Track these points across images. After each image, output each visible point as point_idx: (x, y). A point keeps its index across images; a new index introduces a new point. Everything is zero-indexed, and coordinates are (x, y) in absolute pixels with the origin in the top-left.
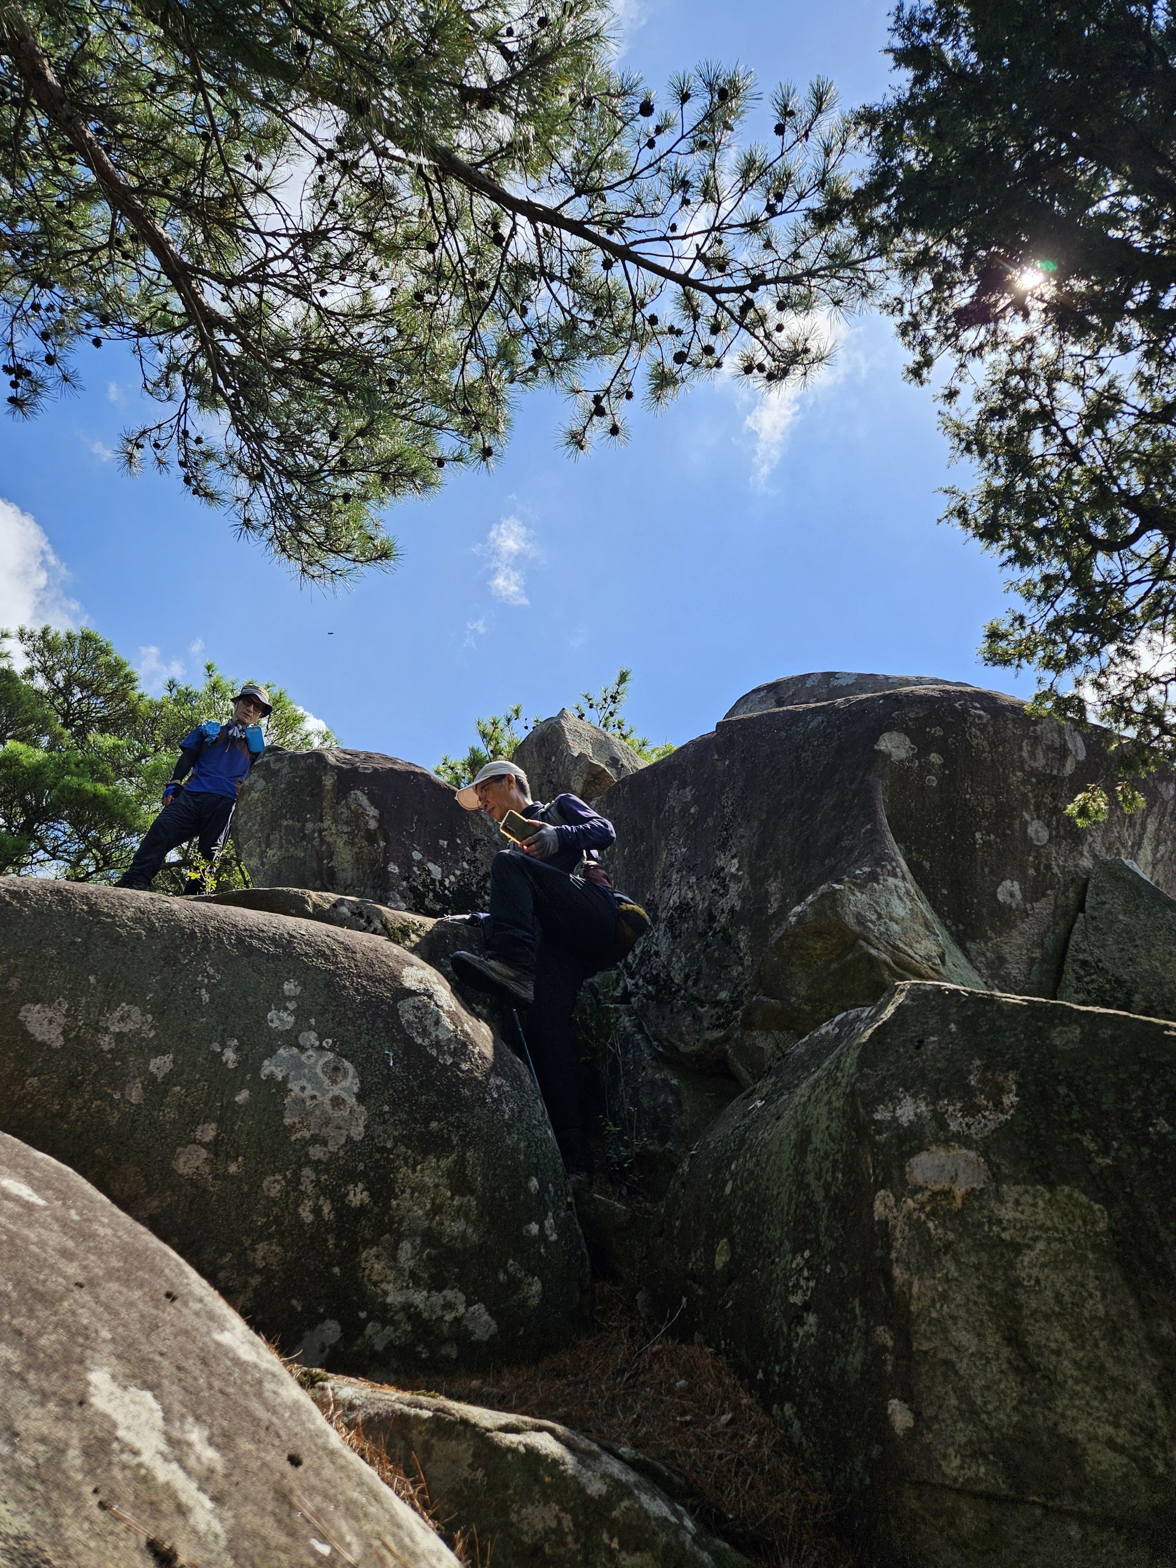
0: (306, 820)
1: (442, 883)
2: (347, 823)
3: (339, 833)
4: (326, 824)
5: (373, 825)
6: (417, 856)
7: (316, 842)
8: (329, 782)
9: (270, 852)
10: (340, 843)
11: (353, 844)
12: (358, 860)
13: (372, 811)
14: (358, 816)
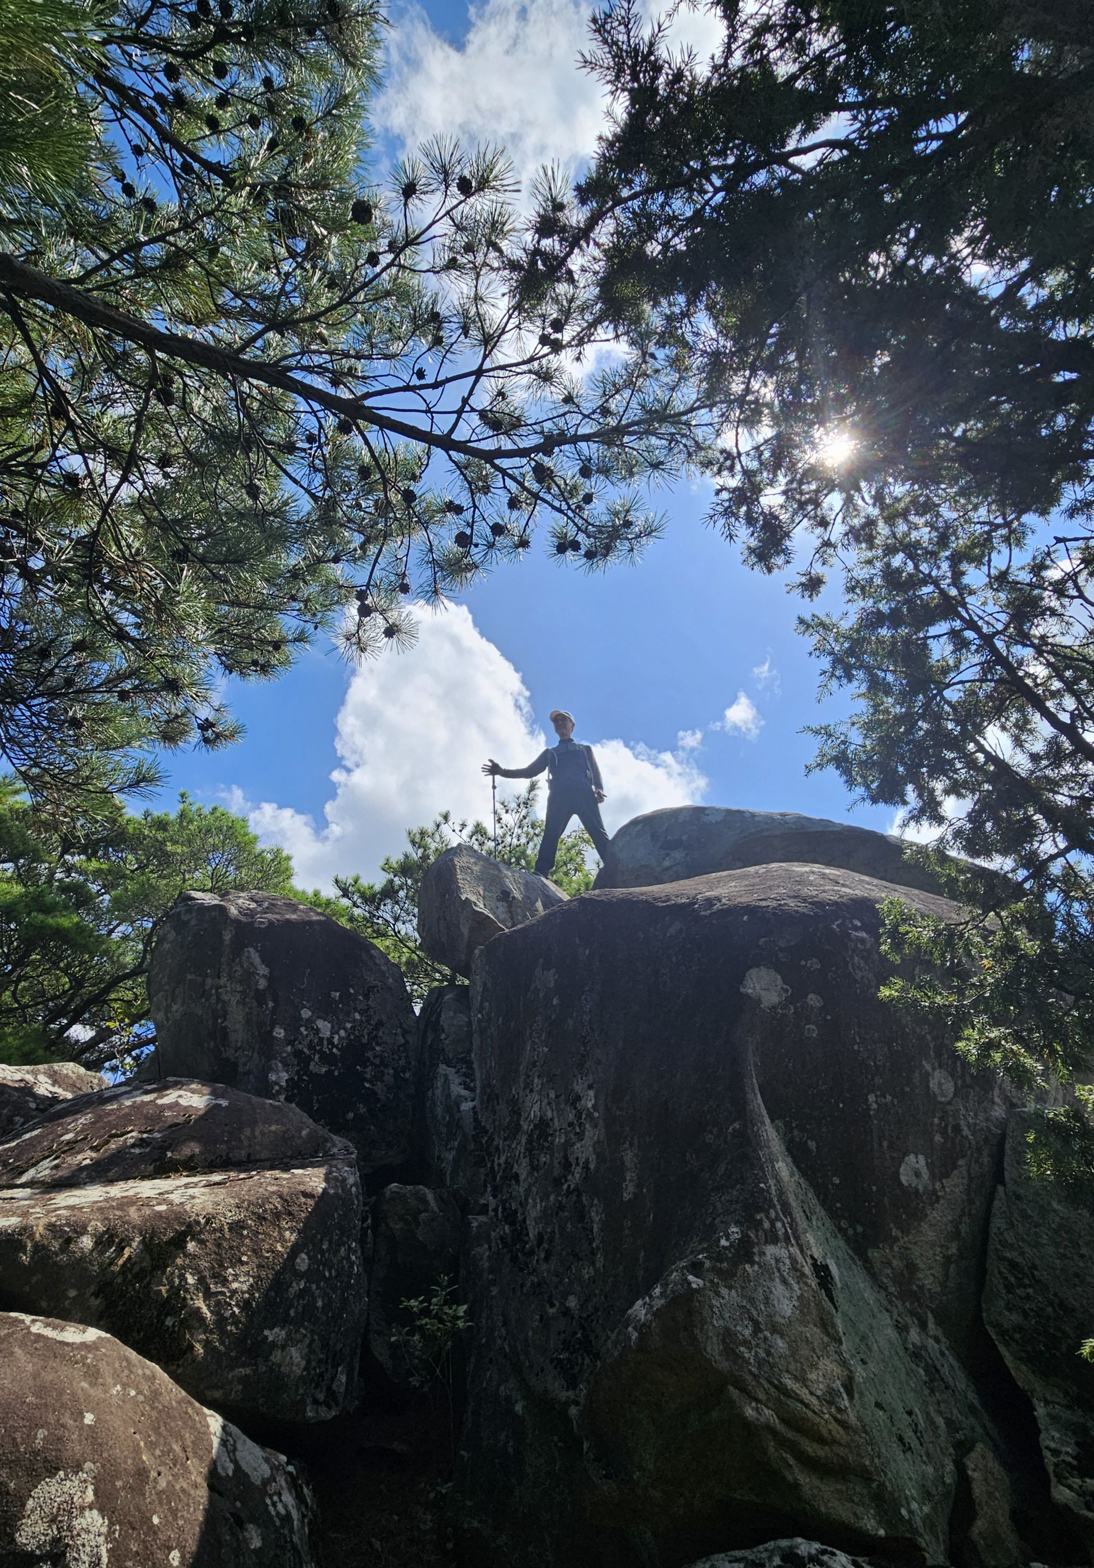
0: (206, 975)
1: (330, 1041)
2: (240, 982)
3: (233, 991)
4: (223, 981)
5: (262, 984)
6: (306, 1014)
7: (213, 1000)
8: (227, 936)
9: (175, 1007)
10: (234, 1001)
11: (244, 1004)
12: (248, 1021)
13: (263, 970)
14: (249, 975)
